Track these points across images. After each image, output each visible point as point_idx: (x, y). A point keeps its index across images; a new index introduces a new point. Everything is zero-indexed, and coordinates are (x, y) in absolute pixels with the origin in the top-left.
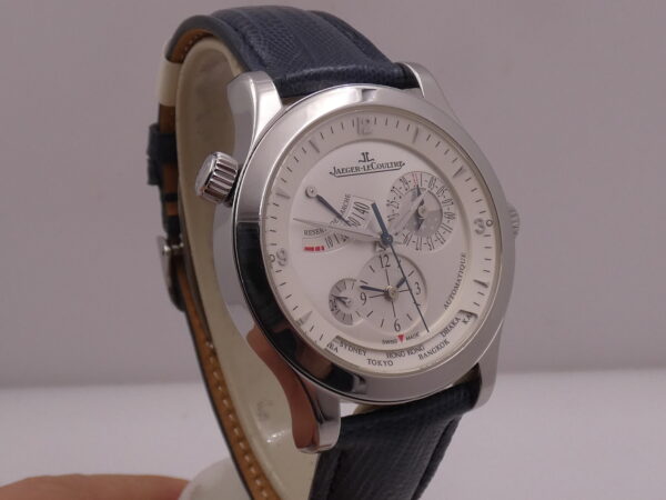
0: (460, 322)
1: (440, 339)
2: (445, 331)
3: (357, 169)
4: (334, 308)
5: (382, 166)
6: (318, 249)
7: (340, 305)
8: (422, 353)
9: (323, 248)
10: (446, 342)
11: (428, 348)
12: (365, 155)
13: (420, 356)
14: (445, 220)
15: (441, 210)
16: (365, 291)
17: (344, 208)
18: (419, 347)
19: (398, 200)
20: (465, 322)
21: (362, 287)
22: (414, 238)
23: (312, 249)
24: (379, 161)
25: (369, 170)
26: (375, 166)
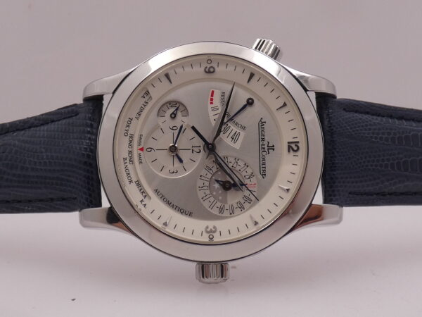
0: (143, 198)
1: (134, 179)
2: (139, 184)
3: (263, 139)
4: (171, 103)
5: (264, 159)
6: (212, 100)
7: (172, 110)
8: (128, 161)
9: (211, 103)
10: (131, 181)
11: (130, 167)
12: (272, 148)
13: (125, 159)
16: (178, 130)
17: (237, 124)
18: (131, 161)
19: (238, 168)
20: (142, 201)
21: (181, 127)
22: (209, 176)
23: (212, 95)
24: (267, 157)
25: (262, 149)
26: (264, 153)
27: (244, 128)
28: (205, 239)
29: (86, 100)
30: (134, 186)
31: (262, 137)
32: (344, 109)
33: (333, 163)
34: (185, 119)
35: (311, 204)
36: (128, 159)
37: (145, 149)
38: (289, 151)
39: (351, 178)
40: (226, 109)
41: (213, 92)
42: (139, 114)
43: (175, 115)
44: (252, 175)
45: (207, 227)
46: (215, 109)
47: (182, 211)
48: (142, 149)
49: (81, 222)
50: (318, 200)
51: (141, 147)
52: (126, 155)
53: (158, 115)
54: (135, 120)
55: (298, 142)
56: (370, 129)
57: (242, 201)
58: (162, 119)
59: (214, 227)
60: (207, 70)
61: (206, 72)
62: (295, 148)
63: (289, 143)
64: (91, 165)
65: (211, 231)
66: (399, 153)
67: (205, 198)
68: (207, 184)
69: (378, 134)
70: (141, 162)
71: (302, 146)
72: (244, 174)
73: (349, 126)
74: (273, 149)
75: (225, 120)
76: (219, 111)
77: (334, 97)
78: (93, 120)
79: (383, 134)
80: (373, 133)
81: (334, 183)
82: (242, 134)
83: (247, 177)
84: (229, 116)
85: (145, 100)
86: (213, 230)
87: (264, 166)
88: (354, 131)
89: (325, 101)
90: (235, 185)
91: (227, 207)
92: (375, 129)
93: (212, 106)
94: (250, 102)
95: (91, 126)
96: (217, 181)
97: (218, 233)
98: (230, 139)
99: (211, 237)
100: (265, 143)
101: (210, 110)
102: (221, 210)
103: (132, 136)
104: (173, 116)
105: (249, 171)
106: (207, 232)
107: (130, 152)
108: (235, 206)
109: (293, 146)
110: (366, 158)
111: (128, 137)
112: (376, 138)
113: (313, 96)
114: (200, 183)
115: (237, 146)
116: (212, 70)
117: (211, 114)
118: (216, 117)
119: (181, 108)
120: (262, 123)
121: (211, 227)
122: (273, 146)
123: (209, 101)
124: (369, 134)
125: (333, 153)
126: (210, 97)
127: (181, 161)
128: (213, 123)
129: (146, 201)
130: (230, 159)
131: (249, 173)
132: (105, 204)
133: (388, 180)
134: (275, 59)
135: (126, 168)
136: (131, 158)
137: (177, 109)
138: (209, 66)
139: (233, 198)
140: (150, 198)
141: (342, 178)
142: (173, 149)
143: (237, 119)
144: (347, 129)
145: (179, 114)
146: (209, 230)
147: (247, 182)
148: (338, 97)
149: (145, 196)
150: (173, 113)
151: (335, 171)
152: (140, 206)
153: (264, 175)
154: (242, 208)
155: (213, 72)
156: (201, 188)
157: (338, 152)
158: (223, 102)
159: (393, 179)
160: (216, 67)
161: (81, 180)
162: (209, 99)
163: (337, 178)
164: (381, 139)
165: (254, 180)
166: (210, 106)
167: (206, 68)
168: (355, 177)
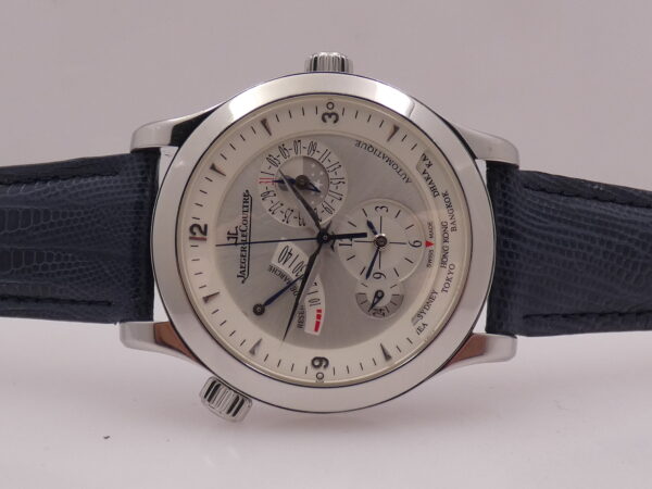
0: (428, 170)
1: (440, 198)
2: (434, 191)
3: (243, 250)
4: (382, 313)
5: (245, 219)
6: (319, 317)
7: (380, 305)
8: (450, 227)
9: (319, 311)
10: (445, 195)
11: (446, 217)
12: (230, 236)
13: (454, 229)
14: (316, 156)
15: (305, 158)
17: (282, 275)
18: (445, 227)
19: (284, 208)
20: (429, 165)
21: (368, 276)
22: (328, 199)
23: (318, 324)
24: (239, 222)
25: (247, 235)
26: (243, 228)
27: (272, 269)
30: (441, 189)
32: (109, 304)
33: (137, 213)
34: (362, 289)
35: (180, 146)
36: (449, 229)
37: (424, 244)
38: (206, 226)
39: (113, 194)
40: (297, 299)
41: (316, 329)
42: (431, 298)
43: (376, 295)
44: (265, 196)
45: (335, 122)
46: (314, 302)
47: (370, 148)
48: (428, 244)
51: (430, 248)
52: (452, 235)
53: (403, 297)
54: (439, 289)
55: (191, 238)
56: (74, 272)
57: (281, 158)
58: (396, 291)
59: (324, 120)
60: (324, 364)
61: (327, 360)
62: (195, 230)
63: (205, 240)
65: (330, 115)
66: (34, 237)
67: (337, 166)
68: (332, 187)
69: (62, 266)
70: (430, 224)
71: (185, 233)
72: (275, 199)
73: (106, 275)
74: (229, 233)
75: (299, 283)
76: (308, 298)
77: (122, 321)
79: (54, 267)
80: (70, 266)
81: (140, 185)
82: (274, 262)
83: (272, 194)
84: (294, 290)
85: (423, 321)
86: (326, 117)
87: (245, 209)
88: (100, 266)
90: (291, 181)
91: (304, 152)
92: (66, 272)
93: (318, 307)
94: (259, 308)
95: (502, 292)
96: (316, 190)
97: (320, 112)
98: (294, 253)
99: (330, 106)
100: (240, 244)
101: (323, 301)
102: (313, 147)
103: (443, 263)
104: (379, 295)
105: (267, 205)
106: (335, 114)
107: (445, 240)
108: (292, 152)
109: (198, 235)
110: (86, 225)
111: (448, 263)
112: (67, 258)
113: (159, 315)
114: (343, 189)
116: (317, 363)
117: (321, 295)
118: (312, 289)
119: (367, 306)
120: (243, 274)
121: (330, 121)
122: (228, 238)
123: (323, 314)
124: (77, 264)
125: (135, 229)
126: (322, 321)
127: (369, 224)
128: (318, 279)
129: (423, 166)
130: (296, 222)
131: (268, 200)
132: (482, 164)
133: (57, 194)
134: (216, 380)
135: (452, 216)
136: (445, 232)
137: (374, 304)
138: (321, 370)
139: (296, 169)
140: (418, 169)
141: (127, 192)
142: (381, 243)
143: (285, 284)
144: (109, 268)
145: (370, 299)
146: (334, 117)
147: (271, 187)
149: (424, 172)
150: (380, 298)
151: (137, 202)
154: (282, 149)
155: (315, 359)
156: (341, 181)
157: (129, 230)
158: (303, 314)
159: (50, 196)
160: (310, 367)
161: (518, 210)
162: (322, 318)
163: (135, 191)
164: (58, 258)
165: (262, 189)
166: (322, 306)
167: (325, 367)
168: (106, 195)
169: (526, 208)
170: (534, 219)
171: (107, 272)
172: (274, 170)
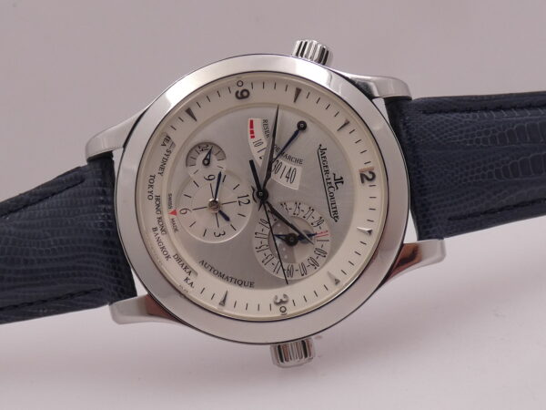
0: (187, 275)
1: (171, 253)
2: (179, 259)
3: (327, 172)
4: (200, 147)
5: (332, 197)
6: (252, 132)
7: (204, 154)
8: (159, 231)
9: (253, 137)
10: (168, 257)
11: (163, 238)
12: (341, 181)
13: (155, 229)
16: (216, 180)
17: (290, 158)
18: (164, 230)
19: (302, 214)
20: (187, 279)
21: (220, 175)
22: (266, 231)
23: (252, 126)
24: (336, 194)
25: (327, 184)
26: (331, 190)
27: (299, 161)
28: (276, 313)
29: (91, 160)
30: (173, 261)
31: (325, 169)
32: (425, 112)
33: (422, 186)
34: (222, 163)
35: (402, 245)
36: (159, 229)
37: (178, 212)
38: (363, 182)
39: (448, 199)
40: (274, 141)
41: (252, 122)
42: (162, 168)
43: (209, 161)
44: (321, 220)
45: (276, 298)
46: (258, 144)
47: (241, 283)
48: (174, 213)
49: (114, 318)
50: (411, 236)
51: (172, 210)
52: (155, 224)
53: (187, 165)
54: (158, 176)
55: (373, 169)
56: (461, 132)
57: (315, 256)
58: (192, 169)
59: (285, 296)
60: (239, 95)
61: (238, 98)
62: (370, 177)
63: (361, 171)
64: (112, 243)
65: (282, 302)
66: (503, 156)
67: (266, 261)
68: (265, 242)
69: (473, 136)
70: (176, 230)
71: (379, 171)
72: (310, 220)
73: (434, 133)
74: (343, 182)
75: (275, 156)
76: (265, 145)
77: (408, 99)
78: (105, 185)
79: (480, 134)
80: (467, 136)
81: (427, 210)
82: (299, 169)
83: (315, 224)
84: (278, 149)
85: (165, 148)
86: (284, 300)
87: (334, 206)
88: (441, 138)
89: (397, 107)
90: (301, 237)
91: (296, 266)
92: (468, 131)
93: (254, 140)
94: (302, 127)
95: (104, 193)
96: (278, 236)
97: (290, 303)
98: (284, 179)
99: (283, 309)
100: (331, 176)
101: (252, 146)
102: (290, 272)
103: (158, 199)
104: (207, 162)
105: (317, 215)
106: (277, 304)
107: (160, 219)
108: (306, 264)
109: (367, 173)
110: (462, 170)
111: (154, 200)
112: (471, 142)
113: (381, 103)
114: (256, 243)
115: (295, 186)
116: (245, 94)
117: (254, 150)
118: (263, 153)
119: (215, 150)
120: (322, 151)
121: (280, 297)
122: (342, 178)
123: (249, 135)
124: (461, 138)
125: (420, 172)
126: (249, 129)
127: (227, 219)
128: (260, 162)
129: (192, 278)
130: (289, 205)
131: (317, 218)
132: (141, 291)
133: (495, 193)
134: (324, 64)
135: (159, 241)
136: (162, 226)
137: (210, 153)
138: (240, 89)
139: (302, 254)
140: (196, 274)
141: (436, 202)
142: (215, 205)
143: (289, 152)
144: (432, 138)
145: (214, 158)
146: (278, 301)
147: (316, 230)
148: (413, 98)
149: (190, 272)
150: (205, 159)
151: (425, 195)
152: (185, 287)
153: (336, 218)
154: (315, 264)
155: (247, 96)
156: (259, 249)
157: (425, 170)
158: (266, 132)
159: (501, 191)
160: (250, 89)
161: (103, 265)
162: (249, 132)
163: (430, 204)
164: (478, 141)
165: (324, 226)
166: (251, 141)
167: (237, 92)
168: (453, 198)
169: (97, 270)
170: (88, 263)
171: (434, 135)
172: (318, 245)
